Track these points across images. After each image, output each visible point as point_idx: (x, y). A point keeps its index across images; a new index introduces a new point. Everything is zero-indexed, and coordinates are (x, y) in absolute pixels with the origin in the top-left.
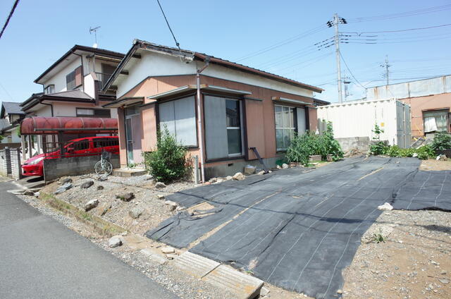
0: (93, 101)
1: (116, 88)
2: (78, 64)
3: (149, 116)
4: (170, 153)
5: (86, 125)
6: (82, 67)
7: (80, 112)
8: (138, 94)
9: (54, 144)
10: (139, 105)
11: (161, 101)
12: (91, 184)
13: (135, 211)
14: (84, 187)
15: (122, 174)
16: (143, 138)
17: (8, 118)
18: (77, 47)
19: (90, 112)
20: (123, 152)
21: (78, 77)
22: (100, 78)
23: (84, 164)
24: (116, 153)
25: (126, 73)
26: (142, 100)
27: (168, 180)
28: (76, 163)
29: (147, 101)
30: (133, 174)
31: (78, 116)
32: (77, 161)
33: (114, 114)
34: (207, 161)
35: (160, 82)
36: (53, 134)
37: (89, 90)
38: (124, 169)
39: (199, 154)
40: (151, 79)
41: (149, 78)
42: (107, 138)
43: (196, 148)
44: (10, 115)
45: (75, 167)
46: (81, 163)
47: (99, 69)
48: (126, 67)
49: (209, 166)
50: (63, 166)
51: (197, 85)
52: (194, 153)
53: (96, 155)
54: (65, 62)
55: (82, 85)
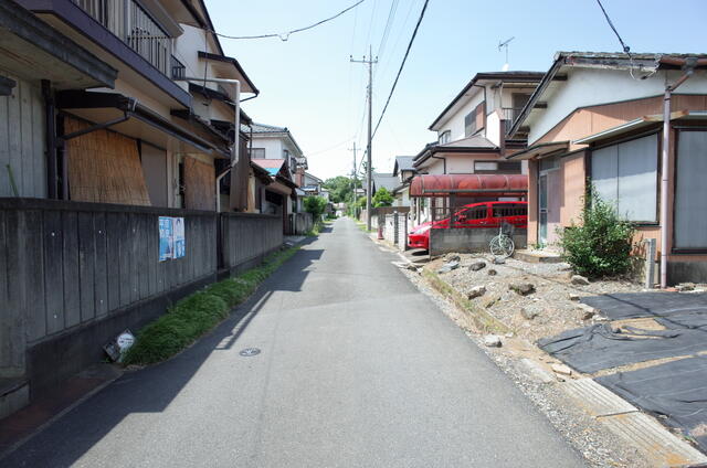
0: (497, 150)
1: (528, 129)
2: (480, 99)
3: (574, 171)
4: (603, 230)
5: (484, 185)
6: (485, 102)
7: (479, 167)
8: (560, 138)
9: (445, 209)
10: (561, 153)
11: (596, 145)
12: (482, 266)
13: (530, 309)
14: (472, 268)
15: (527, 259)
16: (564, 205)
17: (400, 175)
18: (480, 76)
19: (492, 167)
20: (532, 226)
21: (480, 117)
22: (508, 116)
23: (478, 238)
24: (522, 227)
25: (544, 106)
26: (565, 146)
27: (595, 274)
28: (467, 236)
29: (573, 148)
30: (542, 259)
31: (476, 172)
32: (469, 233)
33: (525, 166)
34: (674, 250)
35: (596, 115)
36: (444, 196)
37: (493, 136)
38: (530, 251)
39: (660, 237)
40: (582, 112)
41: (578, 110)
42: (514, 204)
43: (655, 225)
44: (403, 171)
45: (466, 241)
46: (473, 237)
47: (508, 103)
48: (542, 98)
49: (677, 259)
50: (453, 239)
51: (665, 115)
52: (648, 235)
53: (493, 227)
54: (464, 98)
55: (484, 128)
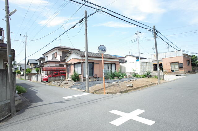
0: (59, 62)
1: (65, 60)
2: (56, 51)
3: (72, 67)
4: (76, 75)
5: (57, 69)
6: (57, 52)
7: (56, 65)
8: (69, 62)
10: (70, 64)
11: (75, 64)
12: (59, 82)
15: (66, 81)
17: (29, 65)
18: (56, 47)
19: (58, 65)
20: (66, 74)
21: (56, 54)
22: (61, 55)
23: (57, 78)
24: (65, 76)
25: (68, 57)
27: (75, 81)
29: (72, 64)
30: (68, 80)
31: (55, 66)
33: (65, 66)
36: (49, 71)
37: (58, 59)
38: (67, 79)
39: (82, 76)
43: (81, 74)
44: (31, 64)
47: (61, 53)
48: (68, 55)
49: (84, 78)
51: (82, 61)
53: (60, 76)
54: (52, 50)
55: (57, 57)
